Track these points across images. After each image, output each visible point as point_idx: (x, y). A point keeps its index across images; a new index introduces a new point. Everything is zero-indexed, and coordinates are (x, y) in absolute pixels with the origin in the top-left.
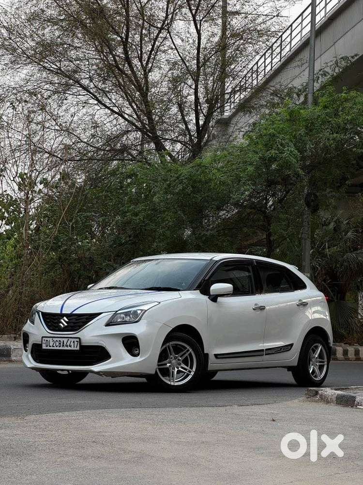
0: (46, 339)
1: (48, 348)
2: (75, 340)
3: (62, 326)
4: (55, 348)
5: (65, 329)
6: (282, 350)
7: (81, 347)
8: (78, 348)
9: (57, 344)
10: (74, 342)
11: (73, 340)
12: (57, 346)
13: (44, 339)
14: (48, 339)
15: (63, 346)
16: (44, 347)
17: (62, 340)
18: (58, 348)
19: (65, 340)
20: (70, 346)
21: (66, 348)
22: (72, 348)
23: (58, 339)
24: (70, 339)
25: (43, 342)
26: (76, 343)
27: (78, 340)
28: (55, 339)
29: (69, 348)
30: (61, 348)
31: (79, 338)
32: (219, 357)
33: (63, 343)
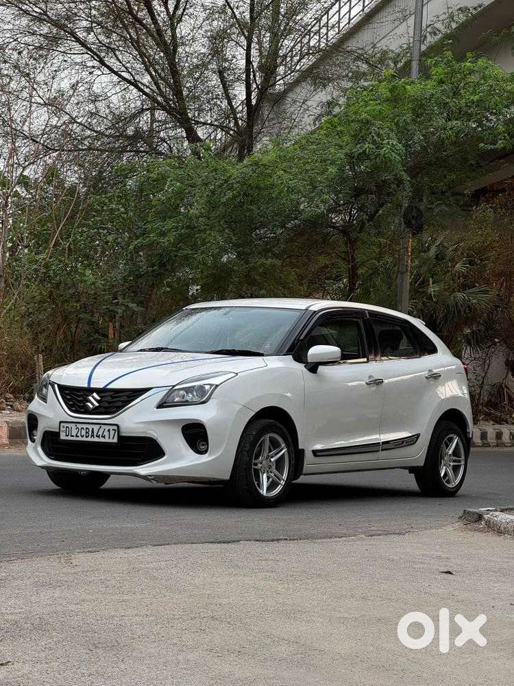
0: (66, 425)
1: (70, 438)
2: (111, 428)
3: (91, 406)
4: (80, 439)
5: (95, 411)
6: (405, 444)
7: (120, 438)
8: (115, 440)
9: (84, 433)
10: (109, 430)
11: (107, 428)
12: (82, 436)
13: (62, 424)
14: (69, 425)
15: (93, 436)
16: (63, 437)
17: (90, 427)
18: (84, 439)
19: (96, 428)
20: (104, 437)
21: (96, 439)
22: (107, 440)
23: (85, 426)
24: (103, 427)
25: (62, 429)
26: (112, 433)
27: (115, 428)
28: (80, 426)
29: (102, 440)
30: (89, 439)
31: (118, 426)
32: (318, 454)
33: (93, 432)
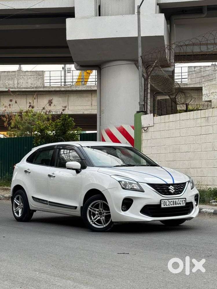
1: (166, 206)
2: (183, 200)
3: (173, 192)
4: (171, 206)
5: (174, 194)
7: (187, 203)
8: (184, 205)
9: (172, 203)
11: (181, 200)
12: (171, 205)
13: (162, 201)
14: (165, 201)
15: (176, 204)
16: (163, 206)
17: (175, 200)
18: (172, 206)
19: (177, 200)
22: (181, 205)
23: (172, 200)
24: (180, 200)
25: (162, 203)
26: (183, 202)
27: (185, 199)
28: (170, 201)
29: (179, 205)
30: (175, 206)
31: (186, 198)
33: (176, 202)
